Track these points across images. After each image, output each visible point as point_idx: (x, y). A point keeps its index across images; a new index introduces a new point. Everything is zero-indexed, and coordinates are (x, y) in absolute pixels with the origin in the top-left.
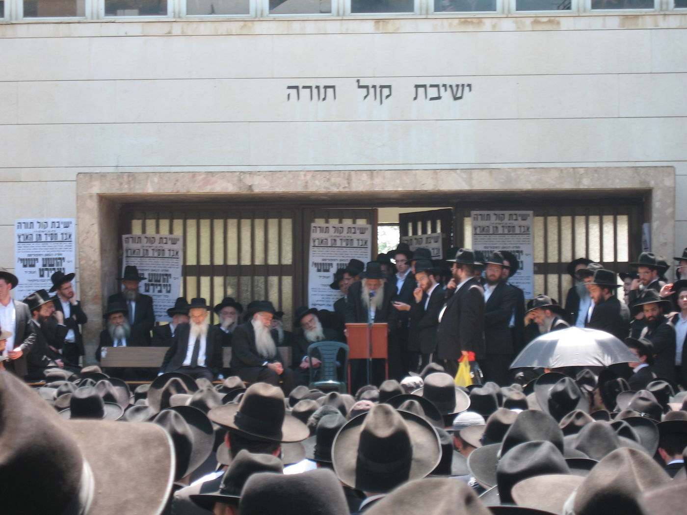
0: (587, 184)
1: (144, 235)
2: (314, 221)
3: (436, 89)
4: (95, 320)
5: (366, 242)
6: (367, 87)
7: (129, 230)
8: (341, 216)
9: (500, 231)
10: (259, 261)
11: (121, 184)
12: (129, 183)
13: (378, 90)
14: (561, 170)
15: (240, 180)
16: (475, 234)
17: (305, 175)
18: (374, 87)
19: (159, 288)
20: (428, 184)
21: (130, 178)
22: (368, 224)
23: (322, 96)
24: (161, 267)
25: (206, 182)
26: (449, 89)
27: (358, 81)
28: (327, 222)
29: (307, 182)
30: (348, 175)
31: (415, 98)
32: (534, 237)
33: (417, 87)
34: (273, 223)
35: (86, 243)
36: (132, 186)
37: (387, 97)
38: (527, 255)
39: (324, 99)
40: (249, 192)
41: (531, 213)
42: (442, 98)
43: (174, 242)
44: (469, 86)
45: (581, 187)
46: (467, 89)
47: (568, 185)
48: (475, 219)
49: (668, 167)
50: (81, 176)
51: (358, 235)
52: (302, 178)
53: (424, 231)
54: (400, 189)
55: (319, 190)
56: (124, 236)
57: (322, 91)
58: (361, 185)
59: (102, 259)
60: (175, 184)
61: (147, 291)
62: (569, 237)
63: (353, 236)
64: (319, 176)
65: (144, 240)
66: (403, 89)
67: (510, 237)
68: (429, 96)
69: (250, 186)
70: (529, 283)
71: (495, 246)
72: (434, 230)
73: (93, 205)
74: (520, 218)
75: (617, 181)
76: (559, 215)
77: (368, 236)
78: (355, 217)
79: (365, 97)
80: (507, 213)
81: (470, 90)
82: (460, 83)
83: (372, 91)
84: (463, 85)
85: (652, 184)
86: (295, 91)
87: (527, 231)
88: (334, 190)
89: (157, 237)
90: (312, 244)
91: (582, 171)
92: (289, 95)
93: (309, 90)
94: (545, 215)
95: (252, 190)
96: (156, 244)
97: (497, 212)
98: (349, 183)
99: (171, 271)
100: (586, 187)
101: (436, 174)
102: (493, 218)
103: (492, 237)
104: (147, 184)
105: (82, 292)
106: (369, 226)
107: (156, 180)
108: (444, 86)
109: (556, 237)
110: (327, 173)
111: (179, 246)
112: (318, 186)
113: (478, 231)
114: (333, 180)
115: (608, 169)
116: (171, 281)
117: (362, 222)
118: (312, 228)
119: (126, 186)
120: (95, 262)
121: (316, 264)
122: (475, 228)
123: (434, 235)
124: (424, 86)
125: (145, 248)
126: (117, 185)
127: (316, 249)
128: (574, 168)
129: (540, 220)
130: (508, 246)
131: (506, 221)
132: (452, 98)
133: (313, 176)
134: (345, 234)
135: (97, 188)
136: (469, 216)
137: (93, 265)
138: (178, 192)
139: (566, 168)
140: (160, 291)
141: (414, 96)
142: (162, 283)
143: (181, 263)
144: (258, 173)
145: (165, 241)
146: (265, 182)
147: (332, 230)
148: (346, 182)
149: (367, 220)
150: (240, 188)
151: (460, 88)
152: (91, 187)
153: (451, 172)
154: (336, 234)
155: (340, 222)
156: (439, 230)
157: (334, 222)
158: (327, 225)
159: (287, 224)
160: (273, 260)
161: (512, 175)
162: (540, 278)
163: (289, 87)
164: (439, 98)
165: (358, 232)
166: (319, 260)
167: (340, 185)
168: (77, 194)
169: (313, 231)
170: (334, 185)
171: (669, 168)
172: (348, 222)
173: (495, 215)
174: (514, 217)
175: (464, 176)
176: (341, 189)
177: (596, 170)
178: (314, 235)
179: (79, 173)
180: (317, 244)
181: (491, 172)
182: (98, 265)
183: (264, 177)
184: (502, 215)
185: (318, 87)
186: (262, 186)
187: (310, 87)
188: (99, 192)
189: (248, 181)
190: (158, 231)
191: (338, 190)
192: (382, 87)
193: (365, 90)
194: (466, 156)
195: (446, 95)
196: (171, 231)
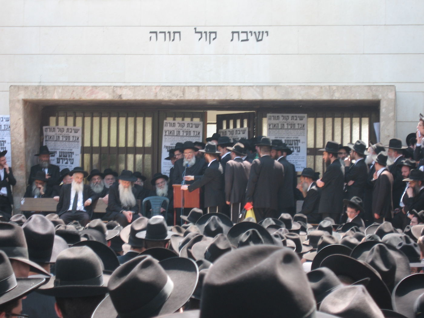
0: (338, 96)
1: (57, 127)
2: (166, 119)
3: (245, 34)
4: (21, 180)
5: (199, 133)
6: (201, 33)
7: (47, 124)
8: (183, 116)
9: (286, 127)
10: (130, 144)
11: (38, 93)
12: (43, 92)
13: (208, 34)
14: (321, 87)
15: (114, 92)
16: (269, 129)
17: (155, 89)
18: (206, 32)
19: (66, 161)
20: (235, 96)
21: (44, 90)
22: (200, 121)
23: (172, 38)
24: (67, 147)
25: (92, 93)
26: (254, 35)
27: (195, 29)
28: (174, 120)
29: (156, 93)
30: (183, 89)
31: (232, 40)
32: (307, 130)
33: (233, 33)
34: (140, 120)
35: (15, 130)
36: (45, 94)
37: (214, 39)
38: (303, 143)
39: (173, 40)
40: (119, 99)
41: (306, 115)
42: (249, 40)
43: (76, 131)
44: (267, 32)
45: (334, 98)
46: (265, 34)
47: (325, 97)
48: (270, 119)
49: (390, 86)
50: (12, 88)
51: (194, 129)
52: (154, 90)
53: (235, 126)
54: (217, 98)
55: (165, 98)
56: (44, 127)
57: (172, 35)
58: (191, 96)
59: (26, 141)
60: (72, 93)
61: (58, 162)
62: (331, 131)
63: (191, 129)
64: (164, 89)
65: (57, 130)
66: (224, 34)
67: (292, 131)
68: (241, 39)
69: (120, 96)
70: (303, 161)
71: (283, 136)
72: (242, 125)
73: (20, 106)
74: (298, 119)
75: (358, 94)
76: (324, 117)
77: (200, 129)
78: (192, 116)
79: (200, 39)
80: (290, 115)
81: (267, 35)
82: (261, 31)
83: (204, 35)
84: (263, 32)
85: (380, 97)
86: (155, 34)
87: (303, 127)
88: (174, 98)
89: (66, 128)
90: (164, 134)
91: (335, 88)
92: (151, 37)
93: (163, 34)
94: (315, 117)
95: (121, 98)
96: (65, 133)
97: (284, 115)
98: (183, 94)
99: (74, 150)
100: (337, 98)
101: (240, 89)
102: (281, 118)
103: (280, 131)
104: (54, 94)
105: (13, 162)
106: (201, 123)
107: (60, 91)
108: (251, 32)
109: (322, 131)
110: (170, 88)
111: (79, 134)
112: (164, 96)
113: (271, 127)
114: (173, 92)
115: (351, 87)
116: (74, 156)
117: (197, 120)
118: (164, 124)
119: (41, 95)
120: (21, 143)
121: (166, 147)
122: (269, 125)
123: (242, 129)
124: (238, 32)
125: (58, 135)
126: (35, 94)
127: (167, 137)
128: (329, 86)
129: (311, 120)
130: (291, 136)
131: (290, 121)
132: (255, 40)
133: (160, 89)
134: (185, 127)
135: (22, 96)
136: (266, 117)
137: (20, 145)
138: (74, 98)
139: (324, 86)
140: (67, 163)
141: (231, 39)
142: (68, 157)
143: (80, 145)
144: (126, 87)
145: (70, 131)
146: (130, 93)
147: (177, 125)
148: (182, 93)
149: (200, 119)
150: (114, 97)
151: (261, 34)
152: (19, 95)
153: (250, 88)
154: (180, 128)
155: (183, 120)
156: (245, 126)
157: (179, 120)
158: (174, 122)
159: (149, 120)
160: (139, 144)
161: (289, 90)
162: (311, 158)
163: (151, 32)
164: (247, 40)
165: (194, 126)
166: (168, 144)
167: (178, 95)
168: (10, 99)
169: (165, 126)
170: (174, 95)
171: (392, 87)
172: (187, 120)
173: (282, 116)
174: (295, 118)
175: (258, 90)
176: (178, 98)
177: (344, 87)
178: (165, 128)
179: (11, 86)
180: (167, 133)
181: (275, 88)
182: (23, 145)
183: (129, 89)
184: (287, 116)
185: (169, 33)
186: (128, 95)
187: (165, 32)
188: (23, 98)
189: (119, 92)
190: (66, 124)
191: (177, 98)
192: (210, 33)
193: (199, 35)
194: (264, 78)
195: (252, 38)
196: (75, 124)
